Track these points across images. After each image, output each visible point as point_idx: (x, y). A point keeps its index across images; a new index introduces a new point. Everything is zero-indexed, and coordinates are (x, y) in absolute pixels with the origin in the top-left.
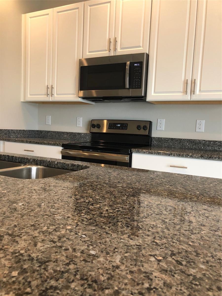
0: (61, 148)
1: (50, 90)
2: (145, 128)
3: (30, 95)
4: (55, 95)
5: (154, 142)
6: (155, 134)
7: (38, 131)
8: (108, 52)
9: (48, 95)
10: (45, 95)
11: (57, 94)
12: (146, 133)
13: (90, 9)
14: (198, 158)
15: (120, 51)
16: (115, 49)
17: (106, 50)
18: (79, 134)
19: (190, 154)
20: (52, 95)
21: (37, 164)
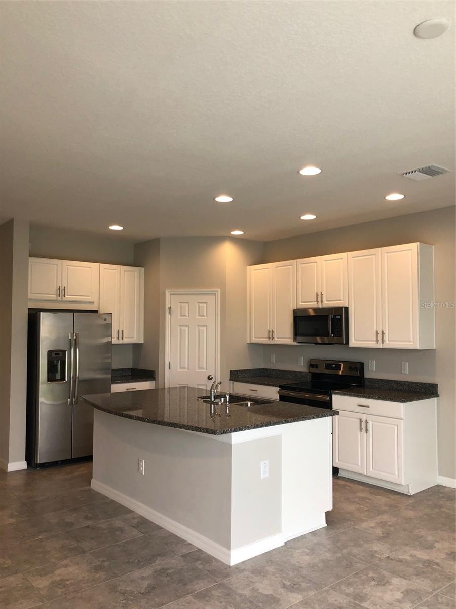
0: (278, 389)
1: (271, 334)
2: (355, 369)
3: (255, 338)
4: (276, 339)
5: (367, 383)
6: (367, 375)
7: (263, 369)
8: (316, 303)
9: (269, 338)
10: (267, 338)
11: (277, 338)
12: (358, 374)
13: (301, 267)
14: (376, 399)
15: (327, 304)
16: (322, 301)
17: (315, 302)
18: (300, 372)
19: (372, 396)
20: (273, 338)
21: (251, 401)
